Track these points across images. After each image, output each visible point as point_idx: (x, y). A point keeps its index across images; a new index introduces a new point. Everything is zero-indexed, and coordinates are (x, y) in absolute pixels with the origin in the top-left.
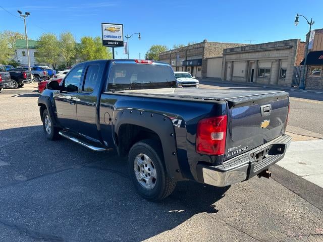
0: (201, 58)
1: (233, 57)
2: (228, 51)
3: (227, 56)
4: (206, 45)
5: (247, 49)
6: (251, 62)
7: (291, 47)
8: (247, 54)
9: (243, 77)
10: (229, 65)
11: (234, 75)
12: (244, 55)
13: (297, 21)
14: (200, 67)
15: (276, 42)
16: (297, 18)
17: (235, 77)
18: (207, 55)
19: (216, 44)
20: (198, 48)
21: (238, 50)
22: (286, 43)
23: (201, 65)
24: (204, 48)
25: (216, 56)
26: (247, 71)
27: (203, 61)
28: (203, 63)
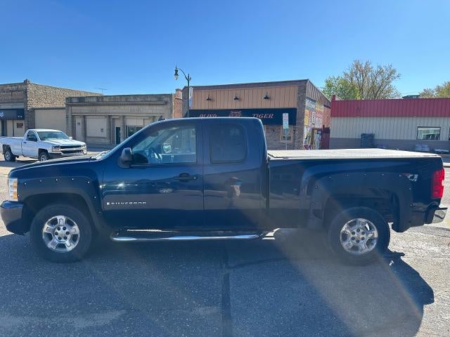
0: (21, 106)
1: (85, 109)
2: (75, 101)
3: (74, 108)
4: (30, 89)
5: (105, 100)
6: (113, 117)
7: (166, 103)
8: (107, 107)
9: (104, 138)
10: (79, 120)
11: (88, 135)
12: (102, 107)
13: (176, 74)
14: (23, 122)
15: (147, 95)
16: (177, 71)
17: (90, 137)
18: (33, 103)
19: (45, 87)
20: (12, 91)
21: (91, 100)
22: (159, 97)
23: (23, 119)
24: (26, 92)
25: (48, 106)
26: (109, 130)
27: (26, 113)
28: (26, 116)
